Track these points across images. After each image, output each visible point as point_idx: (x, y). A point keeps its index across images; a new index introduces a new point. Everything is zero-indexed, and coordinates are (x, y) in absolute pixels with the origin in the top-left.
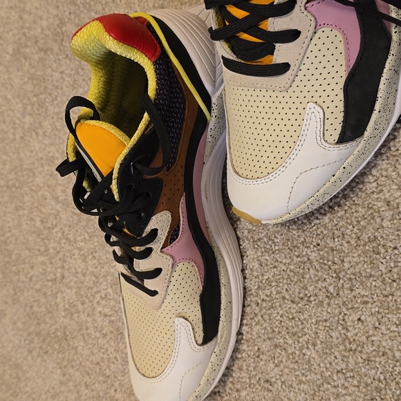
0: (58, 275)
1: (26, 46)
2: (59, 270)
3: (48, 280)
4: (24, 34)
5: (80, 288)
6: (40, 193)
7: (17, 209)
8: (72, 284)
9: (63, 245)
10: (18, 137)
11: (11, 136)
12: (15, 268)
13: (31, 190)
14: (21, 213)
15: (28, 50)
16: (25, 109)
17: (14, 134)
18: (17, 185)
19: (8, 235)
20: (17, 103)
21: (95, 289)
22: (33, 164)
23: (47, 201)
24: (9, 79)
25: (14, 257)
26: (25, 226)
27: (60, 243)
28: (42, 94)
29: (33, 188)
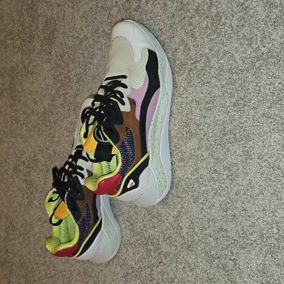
0: (53, 274)
1: (20, 166)
2: (53, 272)
3: (48, 278)
4: (18, 160)
5: (64, 278)
6: (38, 235)
7: (27, 245)
8: (60, 277)
9: (52, 259)
10: (22, 209)
11: (19, 210)
12: (31, 275)
13: (33, 234)
14: (29, 246)
15: (20, 168)
16: (24, 196)
17: (20, 208)
18: (25, 233)
19: (25, 258)
20: (19, 193)
21: (71, 278)
22: (32, 222)
23: (42, 239)
24: (13, 181)
25: (29, 269)
26: (32, 253)
27: (51, 259)
28: (31, 188)
29: (34, 233)
